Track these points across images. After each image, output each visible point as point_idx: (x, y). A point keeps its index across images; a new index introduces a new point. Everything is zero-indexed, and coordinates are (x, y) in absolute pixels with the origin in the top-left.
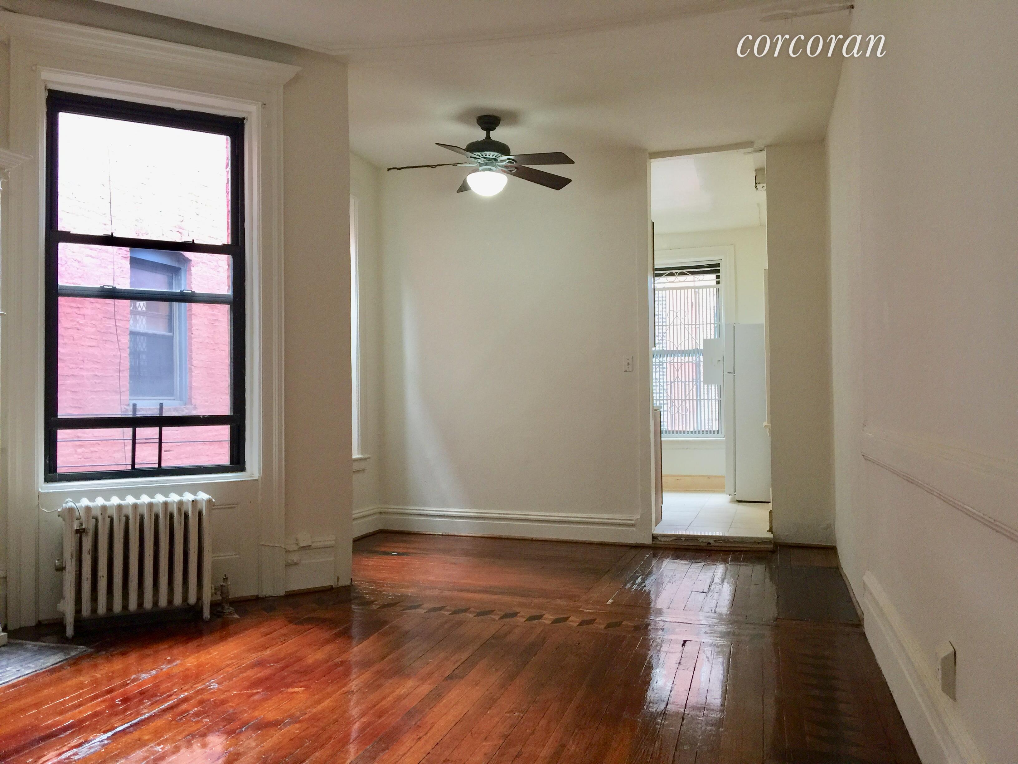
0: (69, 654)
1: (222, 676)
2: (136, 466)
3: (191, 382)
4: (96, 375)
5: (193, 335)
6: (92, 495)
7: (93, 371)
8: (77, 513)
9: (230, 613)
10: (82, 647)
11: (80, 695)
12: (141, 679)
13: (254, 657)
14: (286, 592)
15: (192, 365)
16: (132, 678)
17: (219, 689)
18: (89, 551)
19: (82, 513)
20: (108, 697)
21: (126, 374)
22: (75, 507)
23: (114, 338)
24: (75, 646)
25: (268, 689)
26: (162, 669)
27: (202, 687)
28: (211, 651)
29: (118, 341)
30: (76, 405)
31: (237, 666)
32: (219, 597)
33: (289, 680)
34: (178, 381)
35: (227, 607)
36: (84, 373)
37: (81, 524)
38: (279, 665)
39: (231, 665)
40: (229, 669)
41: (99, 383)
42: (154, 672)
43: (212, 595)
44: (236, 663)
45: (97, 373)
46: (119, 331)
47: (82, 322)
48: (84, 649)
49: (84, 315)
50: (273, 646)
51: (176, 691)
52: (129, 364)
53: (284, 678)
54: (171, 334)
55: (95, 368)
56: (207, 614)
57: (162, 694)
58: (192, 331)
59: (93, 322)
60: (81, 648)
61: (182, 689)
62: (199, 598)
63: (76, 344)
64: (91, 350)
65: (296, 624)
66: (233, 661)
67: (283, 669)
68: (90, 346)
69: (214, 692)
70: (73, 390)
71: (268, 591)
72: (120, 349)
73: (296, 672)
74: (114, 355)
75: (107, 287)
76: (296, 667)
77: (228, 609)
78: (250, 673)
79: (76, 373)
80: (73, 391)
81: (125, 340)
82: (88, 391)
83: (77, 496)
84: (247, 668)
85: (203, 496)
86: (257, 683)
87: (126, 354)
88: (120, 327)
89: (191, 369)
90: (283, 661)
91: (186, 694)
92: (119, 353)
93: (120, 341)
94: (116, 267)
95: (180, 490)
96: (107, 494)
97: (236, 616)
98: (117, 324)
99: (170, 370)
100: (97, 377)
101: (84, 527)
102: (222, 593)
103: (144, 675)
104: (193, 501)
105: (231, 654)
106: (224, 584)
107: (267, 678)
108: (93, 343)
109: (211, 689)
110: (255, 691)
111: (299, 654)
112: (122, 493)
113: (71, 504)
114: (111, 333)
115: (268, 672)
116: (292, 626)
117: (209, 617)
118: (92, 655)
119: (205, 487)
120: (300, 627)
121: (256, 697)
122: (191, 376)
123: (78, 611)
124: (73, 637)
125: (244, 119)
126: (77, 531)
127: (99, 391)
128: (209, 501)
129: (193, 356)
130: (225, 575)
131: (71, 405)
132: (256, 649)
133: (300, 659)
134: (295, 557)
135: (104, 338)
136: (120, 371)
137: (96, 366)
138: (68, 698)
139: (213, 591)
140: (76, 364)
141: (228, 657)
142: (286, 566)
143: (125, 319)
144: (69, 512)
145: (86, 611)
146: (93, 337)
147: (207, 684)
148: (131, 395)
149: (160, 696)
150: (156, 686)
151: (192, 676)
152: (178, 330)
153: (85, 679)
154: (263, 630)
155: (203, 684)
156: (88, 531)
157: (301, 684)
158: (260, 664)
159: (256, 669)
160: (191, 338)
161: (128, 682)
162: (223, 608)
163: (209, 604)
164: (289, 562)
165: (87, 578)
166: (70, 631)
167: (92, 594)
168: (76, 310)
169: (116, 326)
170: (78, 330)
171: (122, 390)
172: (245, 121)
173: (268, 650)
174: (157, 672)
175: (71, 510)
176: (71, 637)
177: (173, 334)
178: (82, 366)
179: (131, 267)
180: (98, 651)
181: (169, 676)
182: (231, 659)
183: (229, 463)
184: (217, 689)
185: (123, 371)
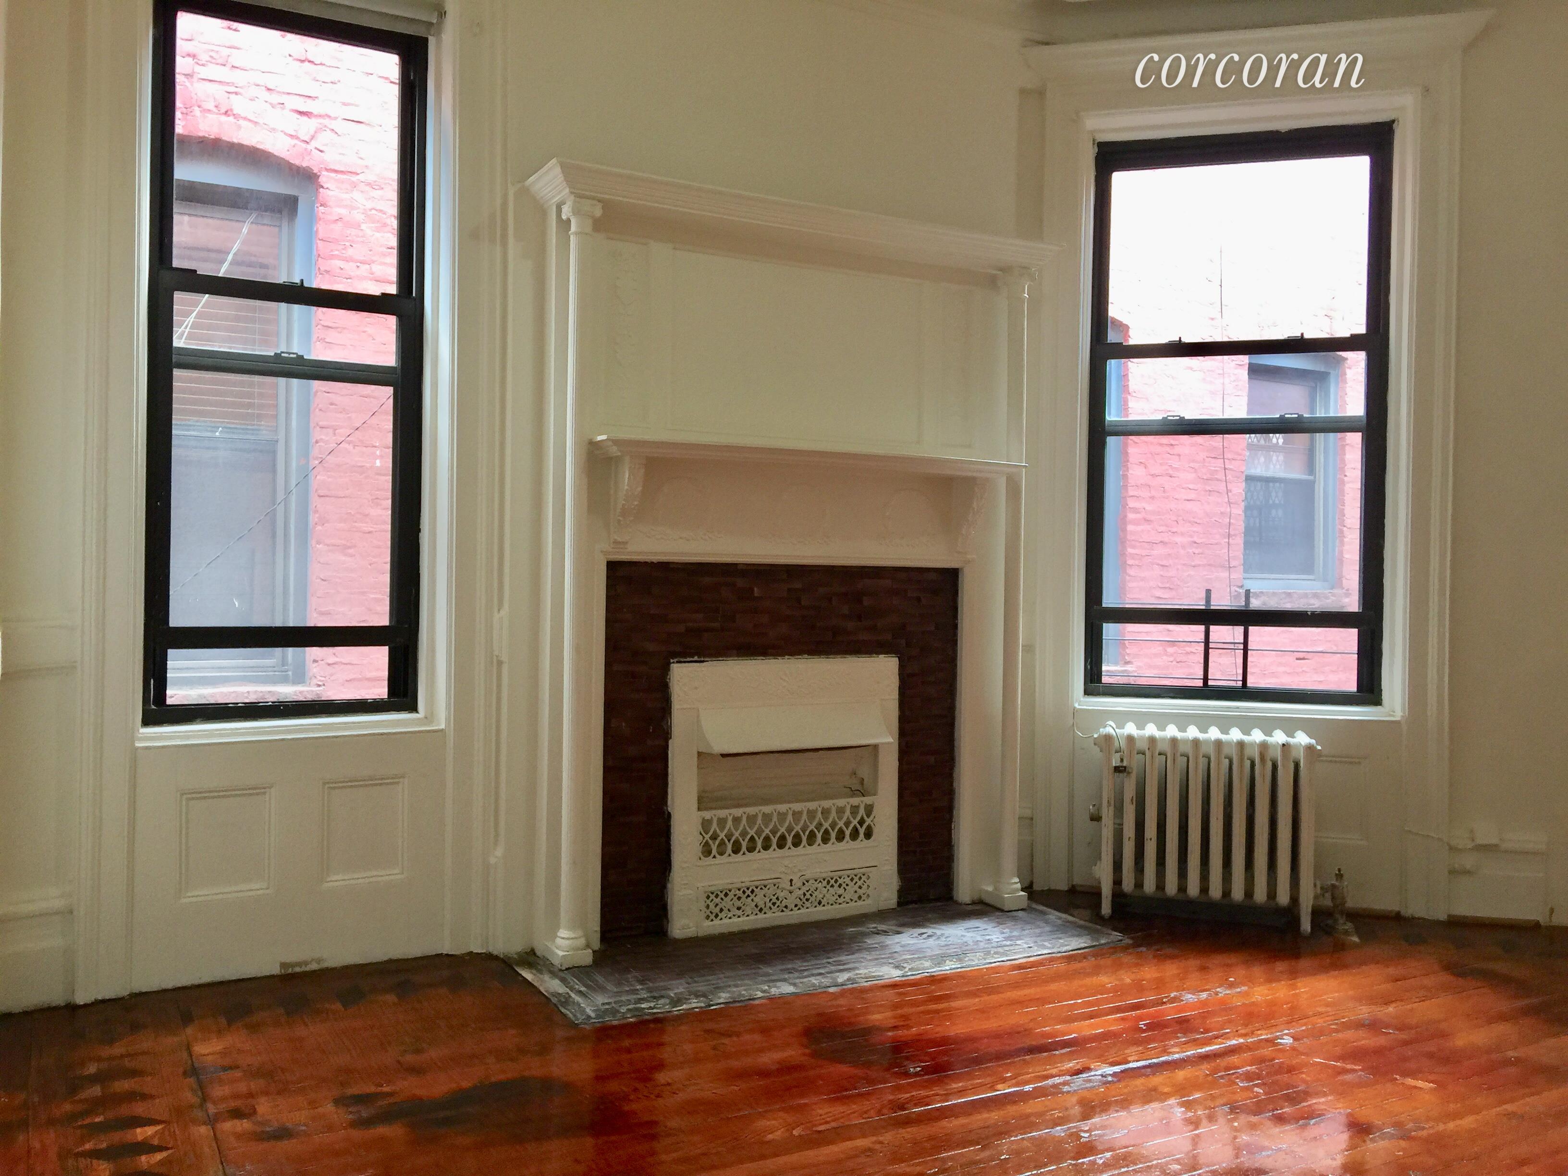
0: (1098, 940)
1: (1304, 1028)
2: (1210, 683)
3: (1341, 553)
4: (1195, 543)
5: (1345, 478)
6: (1141, 719)
7: (1191, 536)
8: (1116, 744)
9: (1346, 933)
10: (1116, 933)
11: (1097, 1003)
12: (1183, 1000)
13: (1364, 1012)
14: (1449, 916)
15: (1345, 526)
16: (1172, 995)
17: (1293, 1049)
18: (1132, 800)
19: (1123, 744)
20: (1132, 1015)
21: (1239, 541)
22: (1114, 734)
23: (1222, 487)
24: (1110, 932)
25: (1374, 1070)
26: (1217, 994)
27: (1269, 1036)
28: (1299, 984)
29: (1228, 491)
30: (1167, 585)
31: (1332, 1018)
32: (1327, 902)
33: (1412, 1065)
34: (1321, 550)
35: (1341, 921)
36: (1178, 539)
37: (1122, 760)
38: (1403, 1036)
39: (1322, 1015)
40: (1320, 1022)
41: (1198, 554)
42: (1204, 995)
43: (1316, 897)
44: (1333, 1013)
45: (1195, 539)
46: (1229, 477)
47: (1176, 465)
48: (1120, 938)
49: (1179, 455)
50: (1402, 1001)
51: (1228, 1033)
52: (1243, 525)
53: (1405, 1059)
54: (1311, 478)
55: (1194, 532)
56: (1306, 925)
57: (1207, 1031)
58: (1344, 472)
59: (1192, 465)
60: (1116, 935)
61: (1237, 1031)
62: (1295, 899)
63: (1167, 498)
64: (1189, 506)
65: (1454, 975)
66: (1329, 1009)
67: (1406, 1043)
68: (1188, 500)
69: (1282, 1051)
70: (1161, 563)
71: (1416, 908)
72: (1229, 503)
73: (1431, 1056)
74: (1222, 513)
75: (1172, 418)
76: (1431, 1047)
77: (1346, 926)
78: (1349, 1034)
79: (1166, 540)
80: (1162, 566)
81: (1239, 489)
82: (1184, 565)
83: (1122, 718)
84: (1346, 1026)
85: (1302, 739)
86: (1355, 1055)
87: (1238, 511)
88: (1231, 470)
89: (1341, 532)
90: (1413, 1031)
91: (1241, 1040)
92: (1228, 510)
93: (1231, 492)
94: (1227, 381)
95: (1268, 725)
96: (1161, 720)
97: (1355, 939)
98: (1226, 467)
99: (1309, 536)
100: (1195, 545)
101: (1125, 764)
102: (1333, 898)
103: (1190, 996)
104: (1284, 745)
105: (1329, 998)
106: (1337, 884)
107: (1379, 1051)
108: (1192, 496)
109: (1281, 1044)
110: (1349, 1067)
111: (1444, 1026)
112: (1182, 721)
113: (1109, 730)
114: (1218, 480)
115: (1380, 1041)
116: (1445, 978)
117: (1309, 930)
118: (1128, 949)
119: (1308, 726)
120: (1461, 981)
121: (1348, 1077)
122: (1342, 543)
123: (1117, 882)
124: (1112, 917)
125: (1393, 121)
126: (1117, 769)
127: (1199, 565)
128: (1309, 748)
129: (1346, 512)
130: (1339, 870)
131: (1160, 585)
132: (1372, 1000)
133: (1444, 1035)
134: (1468, 861)
135: (1208, 488)
136: (1229, 536)
137: (1195, 529)
138: (1079, 1001)
139: (1319, 891)
140: (1167, 526)
141: (1324, 1000)
142: (1451, 872)
143: (1239, 458)
144: (1106, 740)
145: (1128, 885)
146: (1191, 486)
147: (1278, 1034)
148: (1245, 571)
149: (1202, 1033)
150: (1204, 1016)
151: (1259, 1016)
152: (1322, 470)
153: (1106, 980)
154: (1391, 971)
155: (1272, 1033)
156: (1130, 771)
157: (1431, 1077)
158: (1374, 1026)
159: (1361, 1033)
160: (1343, 483)
161: (1164, 1000)
162: (1336, 921)
163: (1310, 910)
164: (1456, 866)
165: (1129, 838)
166: (1106, 909)
167: (1136, 863)
168: (1168, 449)
169: (1225, 469)
170: (1171, 477)
171: (1233, 564)
172: (1395, 125)
173: (1394, 1005)
174: (1210, 995)
175: (1108, 738)
176: (1107, 917)
177: (1315, 477)
178: (1174, 530)
179: (1249, 378)
180: (1136, 945)
181: (1225, 1007)
182: (1328, 1005)
183: (1355, 689)
184: (1290, 1047)
185: (1235, 535)
